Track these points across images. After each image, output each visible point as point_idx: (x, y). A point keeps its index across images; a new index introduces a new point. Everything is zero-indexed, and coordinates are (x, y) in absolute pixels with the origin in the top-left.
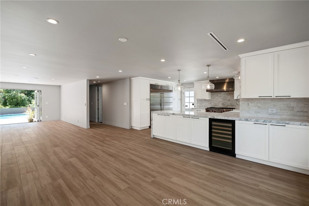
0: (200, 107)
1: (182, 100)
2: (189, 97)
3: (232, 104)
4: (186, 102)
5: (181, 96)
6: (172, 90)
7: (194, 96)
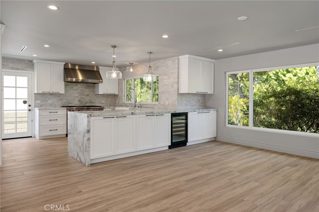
0: (41, 106)
2: (16, 87)
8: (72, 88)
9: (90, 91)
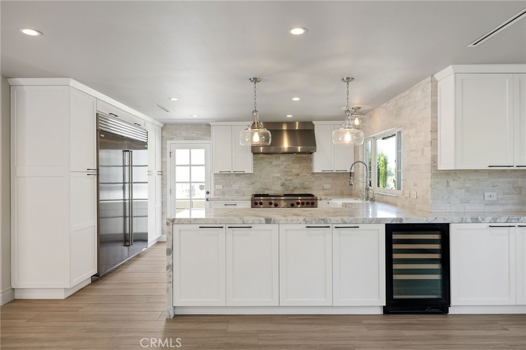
0: (223, 193)
1: (165, 175)
2: (190, 165)
3: (303, 184)
4: (177, 181)
5: (163, 163)
6: (146, 144)
7: (204, 163)
8: (271, 163)
9: (301, 168)
